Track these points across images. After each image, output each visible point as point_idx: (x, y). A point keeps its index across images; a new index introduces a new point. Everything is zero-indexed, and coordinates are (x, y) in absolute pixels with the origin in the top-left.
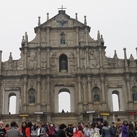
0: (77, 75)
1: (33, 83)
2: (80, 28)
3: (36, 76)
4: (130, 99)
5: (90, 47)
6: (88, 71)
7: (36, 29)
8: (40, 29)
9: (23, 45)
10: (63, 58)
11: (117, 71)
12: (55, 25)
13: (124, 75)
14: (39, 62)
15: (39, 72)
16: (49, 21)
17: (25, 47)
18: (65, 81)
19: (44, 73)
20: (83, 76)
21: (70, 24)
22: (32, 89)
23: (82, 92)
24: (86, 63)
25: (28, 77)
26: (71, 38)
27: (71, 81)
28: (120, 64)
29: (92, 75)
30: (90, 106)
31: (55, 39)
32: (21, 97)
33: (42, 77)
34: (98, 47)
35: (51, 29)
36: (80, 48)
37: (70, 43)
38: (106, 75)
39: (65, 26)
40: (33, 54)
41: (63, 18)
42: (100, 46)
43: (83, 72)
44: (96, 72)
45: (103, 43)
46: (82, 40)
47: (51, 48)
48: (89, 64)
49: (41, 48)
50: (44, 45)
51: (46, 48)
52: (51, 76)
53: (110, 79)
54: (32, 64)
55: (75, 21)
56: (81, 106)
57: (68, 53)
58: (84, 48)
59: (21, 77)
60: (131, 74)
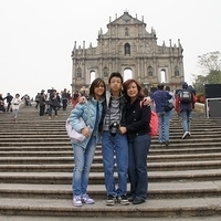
0: (137, 58)
1: (106, 63)
2: (139, 25)
3: (108, 59)
4: (173, 75)
5: (146, 38)
6: (145, 55)
7: (108, 26)
8: (111, 25)
9: (99, 36)
10: (127, 45)
11: (165, 55)
12: (122, 22)
13: (169, 58)
14: (110, 49)
15: (110, 56)
16: (117, 20)
17: (101, 38)
18: (128, 62)
19: (114, 57)
20: (141, 58)
21: (132, 22)
22: (106, 68)
23: (141, 70)
24: (143, 49)
25: (103, 59)
26: (133, 32)
27: (133, 62)
28: (167, 50)
29: (147, 58)
30: (146, 79)
31: (121, 33)
32: (99, 73)
33: (113, 59)
34: (151, 38)
35: (118, 25)
36: (139, 39)
37: (132, 36)
38: (157, 58)
39: (128, 23)
40: (106, 43)
41: (127, 18)
42: (153, 37)
43: (141, 56)
44: (150, 56)
46: (140, 33)
47: (119, 39)
48: (146, 50)
49: (112, 39)
50: (113, 37)
51: (115, 39)
52: (119, 59)
53: (160, 61)
54: (105, 50)
55: (135, 19)
57: (130, 43)
58: (142, 39)
59: (98, 59)
60: (174, 58)
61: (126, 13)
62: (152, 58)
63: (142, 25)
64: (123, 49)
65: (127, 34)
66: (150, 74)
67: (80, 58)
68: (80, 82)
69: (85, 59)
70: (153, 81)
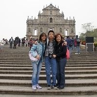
0: (55, 24)
1: (42, 26)
2: (56, 10)
3: (43, 24)
4: (71, 32)
7: (43, 10)
8: (44, 10)
10: (51, 19)
11: (67, 24)
12: (49, 8)
13: (69, 25)
14: (44, 20)
16: (47, 7)
17: (39, 15)
18: (51, 26)
20: (57, 25)
21: (54, 8)
22: (41, 28)
23: (57, 30)
24: (58, 21)
25: (40, 24)
26: (54, 13)
27: (53, 26)
28: (68, 22)
31: (49, 13)
32: (38, 30)
33: (44, 24)
35: (48, 10)
36: (56, 16)
37: (53, 15)
38: (64, 25)
39: (52, 9)
40: (42, 17)
42: (63, 16)
43: (57, 23)
44: (61, 24)
46: (57, 13)
48: (59, 21)
49: (44, 16)
51: (46, 16)
52: (47, 24)
53: (65, 26)
54: (41, 21)
57: (53, 18)
58: (58, 16)
59: (38, 24)
60: (72, 25)
61: (51, 5)
62: (62, 25)
63: (58, 10)
64: (49, 20)
65: (51, 14)
66: (61, 31)
68: (30, 34)
69: (33, 24)
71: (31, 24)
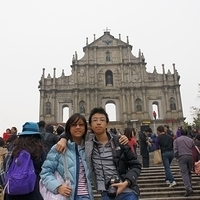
0: (121, 89)
1: (83, 96)
2: (123, 47)
3: (85, 90)
4: (169, 109)
5: (132, 64)
6: (131, 85)
7: (84, 49)
8: (87, 49)
9: (73, 62)
10: (109, 73)
11: (157, 85)
12: (101, 44)
13: (162, 88)
14: (88, 78)
15: (88, 86)
16: (96, 41)
17: (75, 65)
18: (111, 94)
19: (92, 87)
20: (126, 89)
21: (114, 44)
22: (82, 101)
23: (126, 103)
24: (129, 78)
25: (79, 91)
26: (116, 56)
27: (116, 94)
28: (159, 78)
29: (135, 89)
30: (134, 115)
31: (101, 57)
32: (73, 108)
33: (91, 90)
34: (139, 64)
35: (97, 48)
36: (124, 65)
37: (115, 61)
38: (147, 88)
39: (110, 45)
40: (82, 70)
41: (108, 38)
43: (127, 86)
44: (138, 85)
45: (143, 60)
46: (125, 57)
47: (98, 65)
48: (132, 78)
49: (90, 65)
50: (91, 63)
51: (93, 65)
52: (99, 90)
53: (151, 91)
54: (81, 80)
55: (119, 41)
56: (125, 116)
57: (113, 69)
58: (128, 65)
59: (73, 91)
60: (169, 87)
61: (107, 33)
62: (140, 88)
63: (127, 47)
64: (103, 78)
65: (108, 59)
66: (139, 108)
67: (50, 89)
69: (56, 91)
70: (143, 117)
71: (51, 91)
